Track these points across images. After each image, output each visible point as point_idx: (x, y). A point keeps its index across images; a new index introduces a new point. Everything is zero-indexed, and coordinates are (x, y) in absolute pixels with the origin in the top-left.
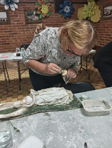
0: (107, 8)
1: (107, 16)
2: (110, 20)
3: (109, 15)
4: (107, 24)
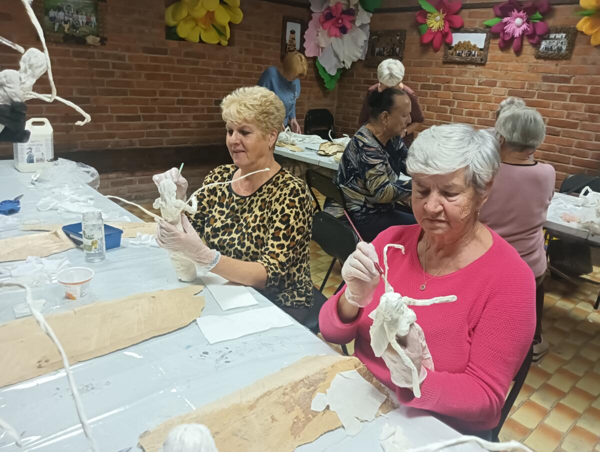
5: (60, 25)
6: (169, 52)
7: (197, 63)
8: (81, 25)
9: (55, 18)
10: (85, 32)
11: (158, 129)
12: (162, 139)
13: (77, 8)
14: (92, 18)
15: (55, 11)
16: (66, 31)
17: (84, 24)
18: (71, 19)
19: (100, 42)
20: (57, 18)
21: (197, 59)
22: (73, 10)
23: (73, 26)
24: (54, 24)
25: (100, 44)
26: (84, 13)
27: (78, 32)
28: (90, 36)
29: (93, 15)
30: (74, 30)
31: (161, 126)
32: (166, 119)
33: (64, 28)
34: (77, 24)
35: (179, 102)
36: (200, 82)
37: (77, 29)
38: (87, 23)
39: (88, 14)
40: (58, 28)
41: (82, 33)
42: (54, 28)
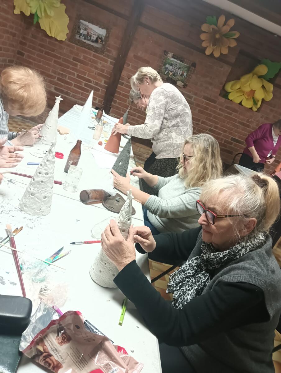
0: (91, 26)
1: (88, 40)
2: (93, 53)
3: (93, 41)
4: (85, 57)
5: (168, 72)
6: (217, 103)
7: (231, 114)
8: (178, 75)
9: (168, 68)
10: (178, 79)
13: (180, 66)
14: (185, 73)
15: (169, 65)
16: (170, 75)
17: (180, 75)
18: (174, 71)
19: (183, 86)
20: (169, 69)
21: (232, 112)
22: (177, 67)
23: (174, 75)
24: (166, 71)
25: (183, 87)
26: (182, 70)
27: (175, 78)
28: (179, 82)
29: (186, 72)
30: (174, 76)
33: (169, 74)
34: (176, 74)
36: (228, 124)
37: (175, 76)
38: (181, 75)
39: (184, 71)
40: (167, 73)
41: (176, 79)
42: (165, 73)
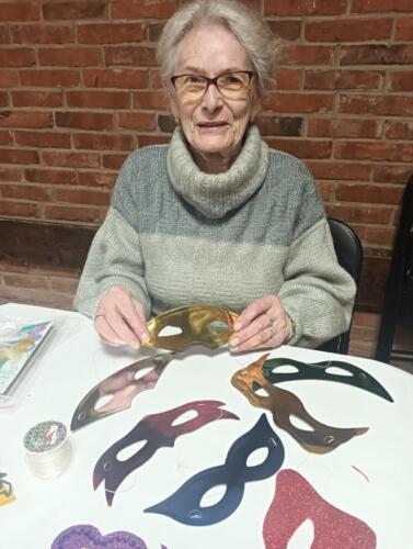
11: (24, 182)
12: (35, 205)
31: (30, 176)
32: (37, 161)
35: (63, 120)
